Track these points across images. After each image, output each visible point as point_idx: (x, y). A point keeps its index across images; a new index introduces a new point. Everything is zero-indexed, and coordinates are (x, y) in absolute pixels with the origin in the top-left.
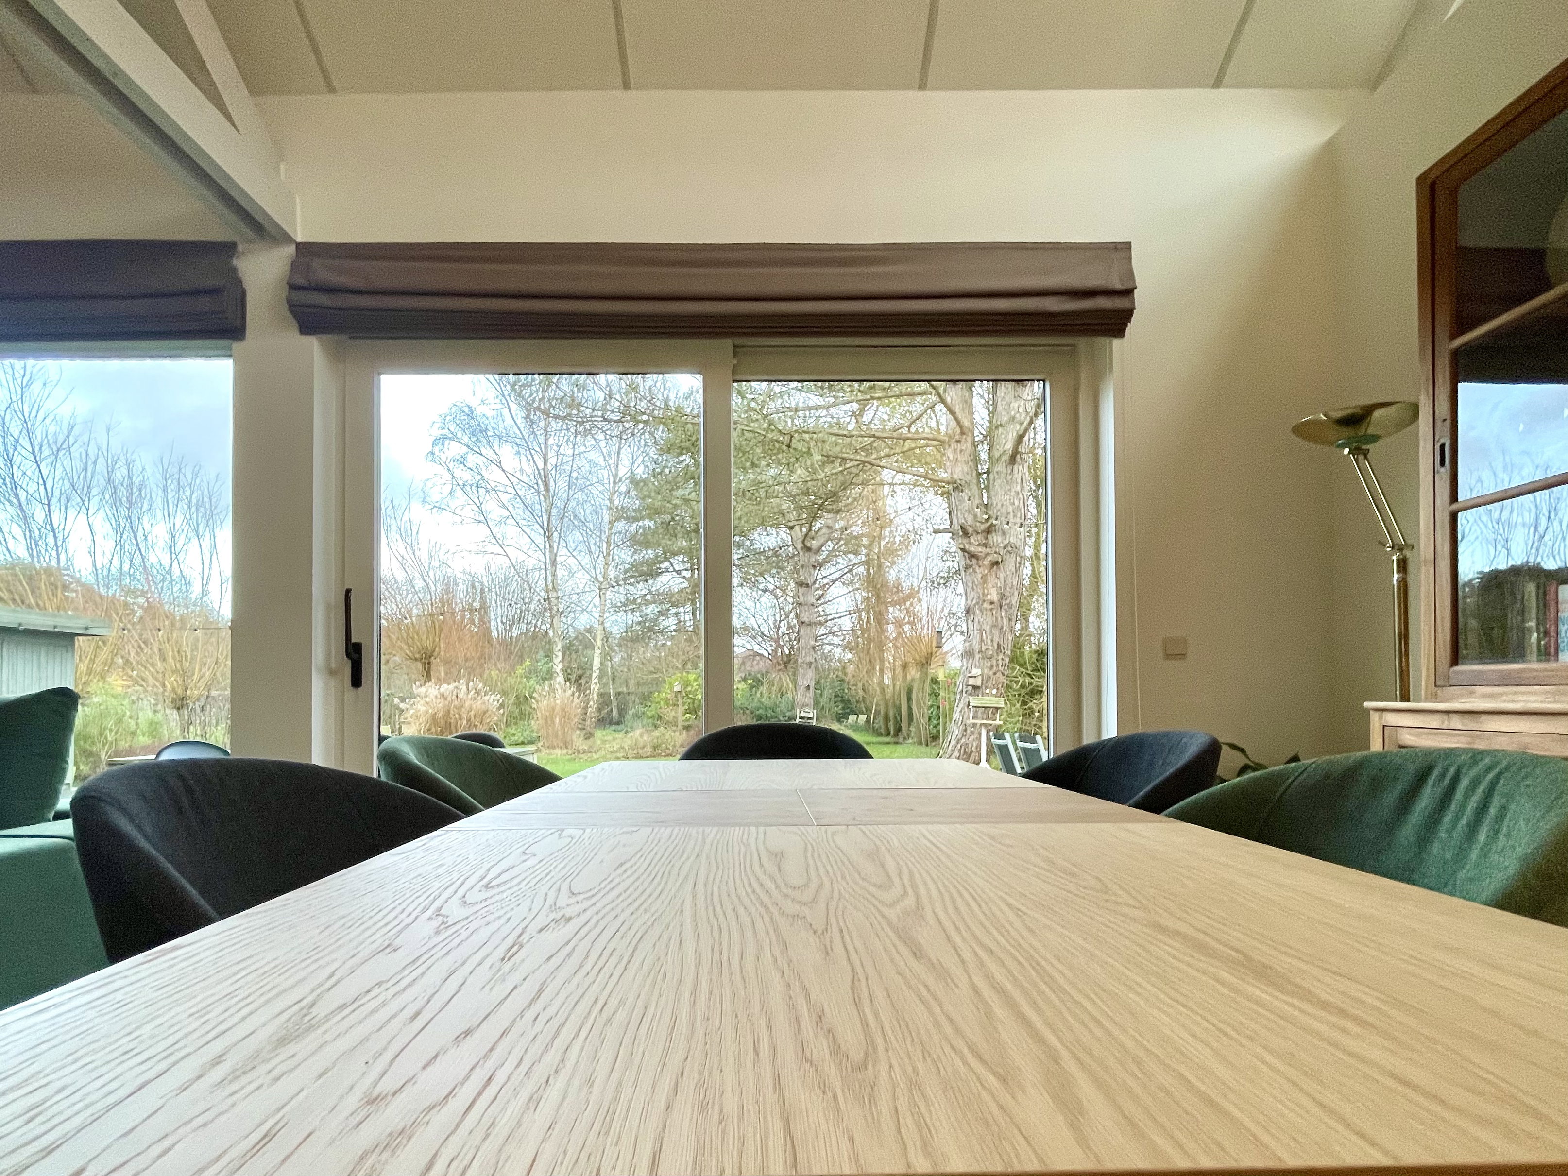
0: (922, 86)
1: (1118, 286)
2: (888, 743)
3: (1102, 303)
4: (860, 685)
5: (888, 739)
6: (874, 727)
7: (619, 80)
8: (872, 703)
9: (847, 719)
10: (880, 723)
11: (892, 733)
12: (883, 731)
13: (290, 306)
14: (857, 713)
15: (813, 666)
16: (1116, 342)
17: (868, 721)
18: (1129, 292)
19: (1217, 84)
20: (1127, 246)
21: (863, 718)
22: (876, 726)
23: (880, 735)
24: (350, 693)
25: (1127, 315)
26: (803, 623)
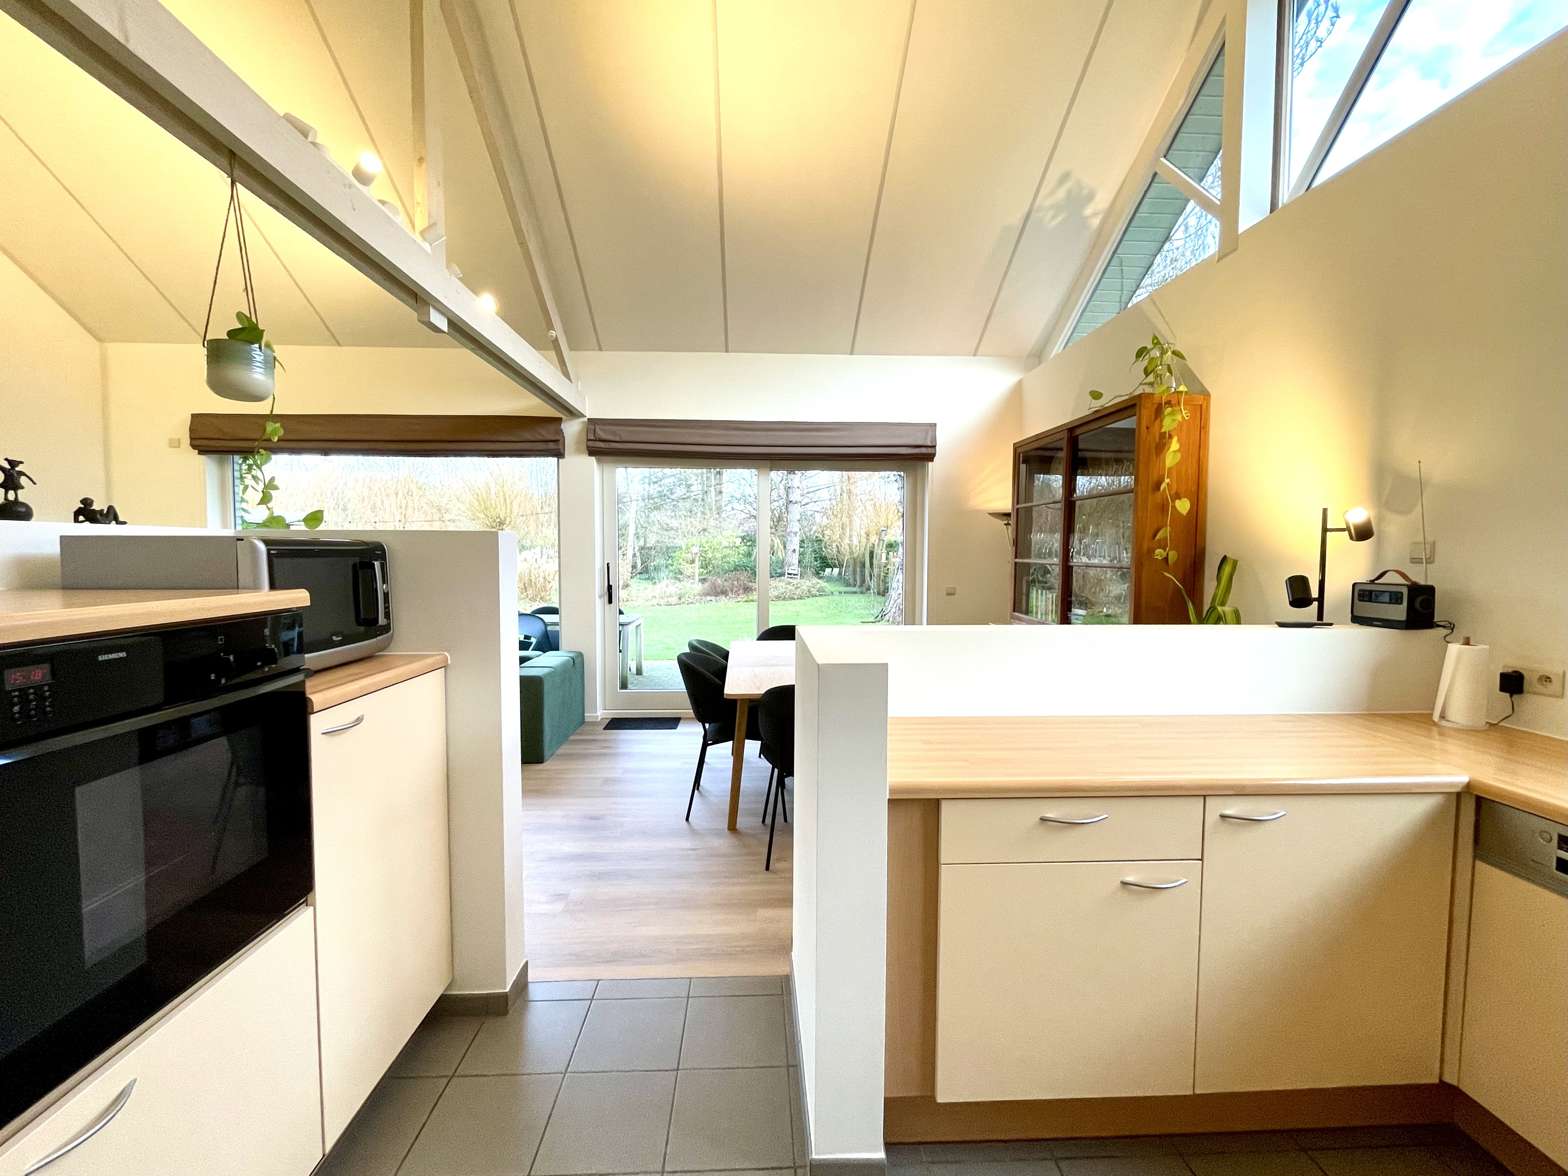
0: (851, 353)
1: (929, 444)
2: (855, 593)
3: (924, 450)
4: (834, 545)
5: (853, 589)
6: (844, 579)
7: (724, 349)
8: (843, 561)
9: (824, 571)
10: (849, 576)
11: (858, 584)
12: (851, 581)
13: (587, 447)
14: (832, 567)
15: (798, 535)
16: (930, 464)
17: (840, 573)
18: (934, 447)
19: (975, 355)
20: (935, 425)
21: (836, 571)
22: (847, 578)
23: (848, 585)
24: (607, 605)
25: (934, 455)
26: (791, 501)
